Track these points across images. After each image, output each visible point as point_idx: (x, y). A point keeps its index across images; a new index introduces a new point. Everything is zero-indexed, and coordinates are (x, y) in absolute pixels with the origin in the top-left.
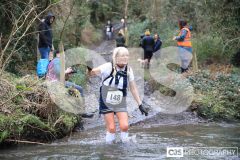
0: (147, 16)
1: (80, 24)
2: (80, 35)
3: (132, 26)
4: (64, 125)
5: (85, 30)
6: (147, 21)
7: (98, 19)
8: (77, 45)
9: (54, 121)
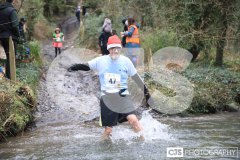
0: (103, 10)
1: (33, 18)
2: (32, 30)
3: (87, 21)
4: (15, 124)
5: (38, 24)
6: (103, 15)
7: (52, 13)
8: (29, 39)
9: (4, 121)
